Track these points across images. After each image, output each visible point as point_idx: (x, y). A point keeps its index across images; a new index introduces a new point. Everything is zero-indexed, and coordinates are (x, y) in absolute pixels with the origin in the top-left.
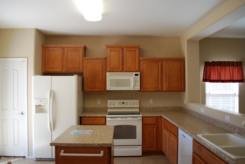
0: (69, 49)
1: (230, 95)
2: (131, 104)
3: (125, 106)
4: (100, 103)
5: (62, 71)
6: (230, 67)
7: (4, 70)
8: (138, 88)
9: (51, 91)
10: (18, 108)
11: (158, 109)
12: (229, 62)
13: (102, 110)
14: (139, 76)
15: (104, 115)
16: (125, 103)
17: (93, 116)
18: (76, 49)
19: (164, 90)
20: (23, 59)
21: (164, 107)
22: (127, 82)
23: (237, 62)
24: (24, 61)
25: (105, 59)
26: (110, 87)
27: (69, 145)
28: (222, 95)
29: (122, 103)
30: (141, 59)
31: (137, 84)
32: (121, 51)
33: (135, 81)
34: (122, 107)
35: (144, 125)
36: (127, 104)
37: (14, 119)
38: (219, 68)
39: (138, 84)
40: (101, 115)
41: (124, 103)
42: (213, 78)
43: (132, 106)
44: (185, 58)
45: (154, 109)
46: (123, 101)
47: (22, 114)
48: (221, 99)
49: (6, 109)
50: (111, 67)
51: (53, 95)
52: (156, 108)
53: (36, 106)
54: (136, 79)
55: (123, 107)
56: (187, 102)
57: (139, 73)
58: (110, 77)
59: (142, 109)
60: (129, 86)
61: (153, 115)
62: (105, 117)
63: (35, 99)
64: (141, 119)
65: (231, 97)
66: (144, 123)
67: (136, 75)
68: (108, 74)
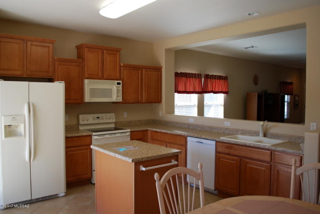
0: (34, 43)
1: (191, 106)
2: (106, 119)
3: (101, 121)
5: (23, 75)
6: (193, 79)
8: (120, 99)
9: (29, 104)
12: (193, 74)
14: (121, 86)
15: (90, 134)
16: (100, 118)
18: (43, 45)
19: (144, 102)
21: (138, 121)
22: (108, 92)
23: (198, 74)
26: (90, 99)
28: (186, 106)
29: (98, 118)
30: (122, 65)
32: (100, 53)
33: (118, 91)
36: (102, 118)
38: (184, 79)
39: (120, 95)
42: (180, 89)
43: (108, 121)
44: (161, 68)
48: (184, 110)
50: (90, 73)
51: (33, 109)
52: (130, 122)
54: (118, 88)
55: (98, 122)
56: (164, 113)
57: (121, 82)
58: (90, 85)
59: (117, 124)
60: (111, 97)
61: (140, 129)
62: (91, 136)
64: (129, 135)
65: (191, 108)
66: (132, 139)
67: (119, 84)
68: (86, 81)
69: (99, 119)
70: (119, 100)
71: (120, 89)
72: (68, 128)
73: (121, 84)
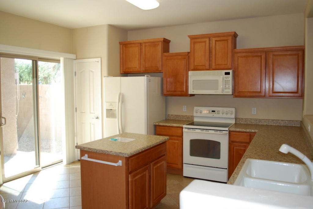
0: (147, 44)
2: (223, 114)
3: (216, 115)
4: (186, 110)
5: (140, 72)
7: (82, 72)
8: (229, 91)
9: (120, 94)
10: (93, 112)
11: (263, 122)
13: (187, 119)
14: (230, 76)
15: (181, 125)
17: (168, 125)
18: (153, 44)
20: (97, 60)
24: (98, 62)
25: (188, 54)
26: (193, 91)
27: (90, 149)
29: (213, 111)
30: (235, 51)
31: (227, 86)
32: (207, 42)
33: (226, 82)
34: (212, 116)
35: (231, 143)
36: (218, 112)
37: (90, 123)
39: (229, 86)
40: (177, 125)
41: (214, 111)
43: (225, 116)
44: (304, 46)
45: (258, 121)
46: (214, 109)
47: (97, 118)
49: (84, 112)
50: (196, 64)
51: (122, 99)
53: (107, 109)
54: (226, 79)
56: (305, 113)
57: (231, 71)
58: (194, 77)
59: (240, 121)
60: (217, 89)
62: (182, 128)
63: (106, 102)
64: (227, 134)
66: (232, 139)
67: (227, 74)
68: (190, 73)
69: (215, 112)
70: (227, 92)
71: (228, 79)
72: (185, 119)
73: (231, 73)
